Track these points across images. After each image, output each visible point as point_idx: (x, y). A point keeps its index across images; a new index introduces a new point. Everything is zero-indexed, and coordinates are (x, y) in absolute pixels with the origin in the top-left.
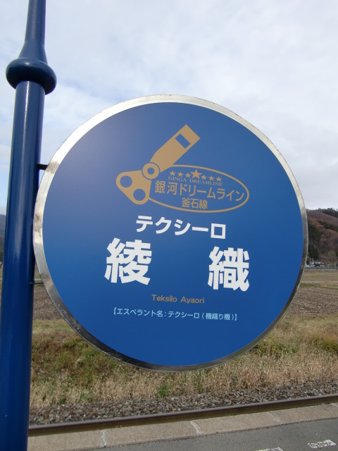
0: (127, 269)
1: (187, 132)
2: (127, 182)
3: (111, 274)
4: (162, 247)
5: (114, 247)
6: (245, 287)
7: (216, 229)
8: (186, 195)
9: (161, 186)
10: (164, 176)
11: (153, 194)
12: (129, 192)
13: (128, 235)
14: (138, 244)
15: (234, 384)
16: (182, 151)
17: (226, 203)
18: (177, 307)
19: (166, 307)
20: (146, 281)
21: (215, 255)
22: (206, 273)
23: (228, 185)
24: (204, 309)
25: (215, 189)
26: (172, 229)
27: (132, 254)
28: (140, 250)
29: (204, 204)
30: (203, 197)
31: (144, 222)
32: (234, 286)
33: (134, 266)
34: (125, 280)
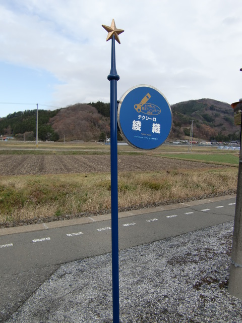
0: (137, 127)
1: (148, 95)
2: (136, 107)
3: (134, 128)
4: (143, 122)
5: (134, 122)
6: (159, 133)
7: (154, 119)
8: (148, 110)
9: (143, 108)
10: (144, 106)
11: (142, 110)
12: (137, 109)
13: (137, 120)
14: (139, 122)
15: (101, 207)
16: (148, 100)
17: (156, 113)
18: (146, 136)
19: (144, 136)
20: (140, 130)
21: (154, 125)
22: (152, 129)
23: (157, 108)
24: (151, 137)
25: (154, 109)
26: (145, 119)
27: (137, 124)
28: (139, 123)
29: (152, 113)
30: (151, 111)
31: (140, 116)
32: (157, 132)
33: (138, 127)
34: (136, 130)
